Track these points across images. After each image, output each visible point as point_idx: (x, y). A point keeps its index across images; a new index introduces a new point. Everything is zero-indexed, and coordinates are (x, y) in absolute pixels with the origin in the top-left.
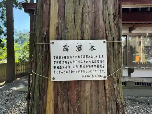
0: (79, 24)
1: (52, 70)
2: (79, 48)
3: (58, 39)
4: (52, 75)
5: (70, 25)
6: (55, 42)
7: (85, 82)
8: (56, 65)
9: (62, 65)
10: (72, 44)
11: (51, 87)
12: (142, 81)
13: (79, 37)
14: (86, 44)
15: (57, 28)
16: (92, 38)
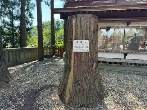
0: (81, 35)
1: (73, 48)
2: (81, 42)
3: (75, 39)
4: (73, 50)
5: (79, 35)
6: (75, 40)
7: (83, 52)
8: (74, 47)
9: (76, 47)
10: (79, 41)
11: (73, 54)
12: (135, 62)
13: (81, 39)
14: (83, 41)
15: (75, 36)
16: (85, 39)
